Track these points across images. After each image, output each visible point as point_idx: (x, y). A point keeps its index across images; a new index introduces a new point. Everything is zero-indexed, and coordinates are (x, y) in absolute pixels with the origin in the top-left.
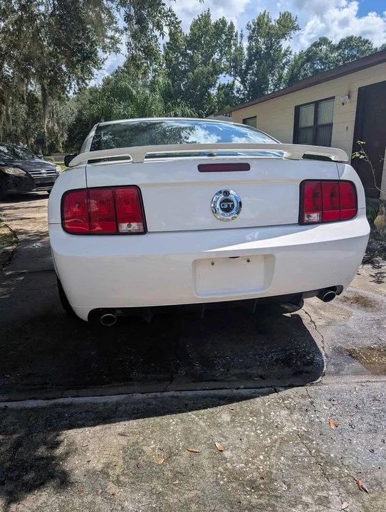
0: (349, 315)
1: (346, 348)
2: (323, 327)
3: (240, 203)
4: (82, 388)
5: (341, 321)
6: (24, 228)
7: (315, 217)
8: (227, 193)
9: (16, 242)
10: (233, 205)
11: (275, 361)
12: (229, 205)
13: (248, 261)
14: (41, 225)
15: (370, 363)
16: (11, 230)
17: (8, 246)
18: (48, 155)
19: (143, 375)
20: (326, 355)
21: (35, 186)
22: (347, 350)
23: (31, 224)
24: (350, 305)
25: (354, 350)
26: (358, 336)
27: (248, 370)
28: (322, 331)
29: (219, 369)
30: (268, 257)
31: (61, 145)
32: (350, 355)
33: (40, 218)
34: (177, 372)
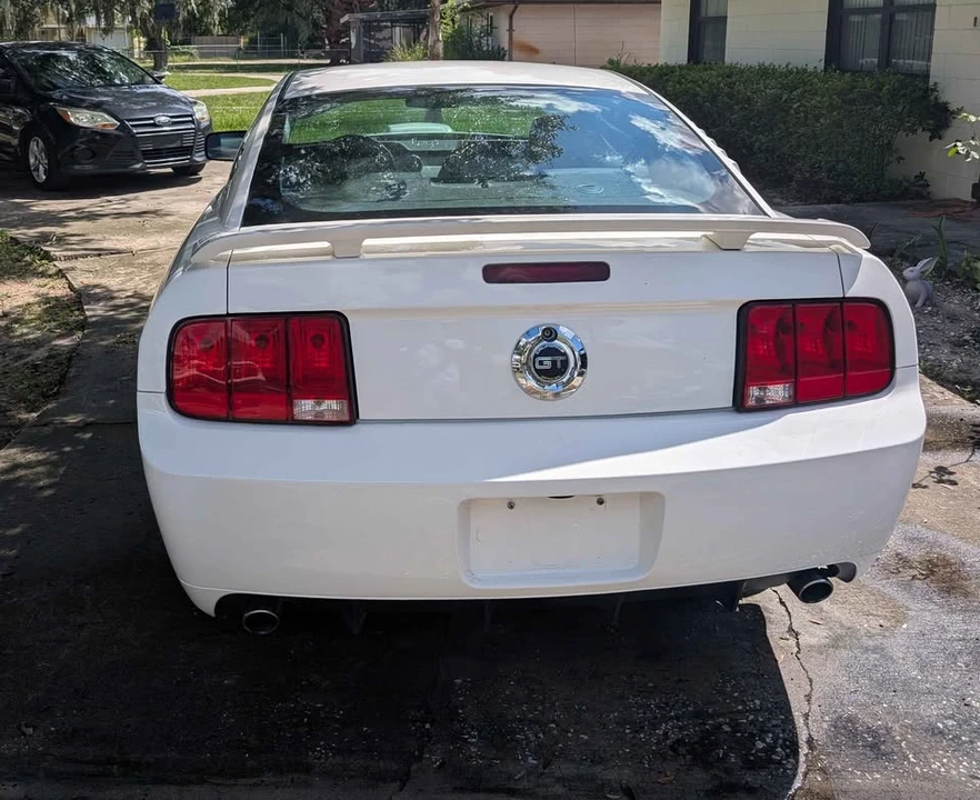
0: (899, 616)
1: (870, 721)
2: (821, 649)
3: (584, 358)
4: (190, 782)
5: (871, 636)
6: (104, 281)
7: (778, 392)
8: (551, 333)
9: (82, 325)
10: (565, 363)
11: (672, 748)
12: (554, 363)
13: (601, 502)
14: (145, 274)
15: (925, 777)
16: (71, 287)
17: (61, 336)
18: (182, 43)
19: (338, 759)
20: (810, 741)
21: (140, 155)
22: (869, 730)
23: (122, 271)
24: (907, 586)
25: (889, 730)
26: (908, 688)
27: (598, 769)
28: (812, 663)
29: (525, 758)
30: (649, 497)
31: (216, 17)
32: (874, 747)
33: (144, 252)
34: (420, 759)
